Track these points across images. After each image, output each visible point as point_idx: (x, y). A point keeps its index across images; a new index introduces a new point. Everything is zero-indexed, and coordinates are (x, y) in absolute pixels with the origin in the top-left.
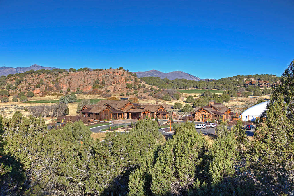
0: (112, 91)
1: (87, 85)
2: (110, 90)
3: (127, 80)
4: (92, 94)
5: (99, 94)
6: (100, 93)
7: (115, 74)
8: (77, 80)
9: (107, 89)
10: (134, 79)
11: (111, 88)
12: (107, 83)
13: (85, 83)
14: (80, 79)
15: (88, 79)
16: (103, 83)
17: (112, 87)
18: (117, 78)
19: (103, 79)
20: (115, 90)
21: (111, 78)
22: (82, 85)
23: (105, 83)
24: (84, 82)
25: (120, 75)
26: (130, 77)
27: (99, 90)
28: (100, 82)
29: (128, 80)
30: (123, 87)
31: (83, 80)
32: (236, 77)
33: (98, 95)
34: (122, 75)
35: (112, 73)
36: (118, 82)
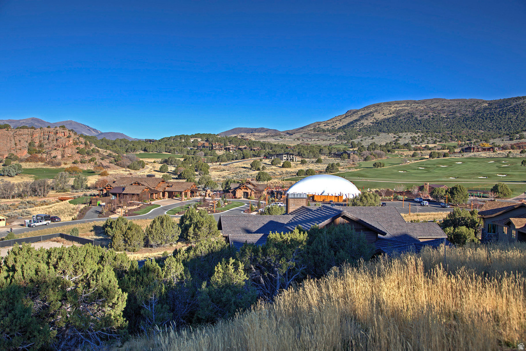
0: (59, 157)
1: (21, 150)
2: (56, 156)
3: (75, 143)
4: (31, 162)
5: (42, 162)
6: (42, 160)
7: (58, 135)
8: (5, 142)
9: (52, 155)
10: (83, 142)
11: (58, 154)
12: (48, 146)
13: (17, 147)
14: (8, 141)
15: (20, 141)
16: (41, 146)
17: (58, 152)
18: (63, 140)
19: (40, 141)
20: (63, 156)
21: (53, 140)
22: (14, 149)
23: (45, 146)
24: (16, 144)
25: (66, 137)
26: (78, 139)
27: (39, 155)
28: (37, 144)
29: (77, 144)
30: (74, 152)
31: (13, 142)
32: (181, 137)
33: (40, 163)
34: (69, 137)
35: (53, 133)
36: (65, 145)
